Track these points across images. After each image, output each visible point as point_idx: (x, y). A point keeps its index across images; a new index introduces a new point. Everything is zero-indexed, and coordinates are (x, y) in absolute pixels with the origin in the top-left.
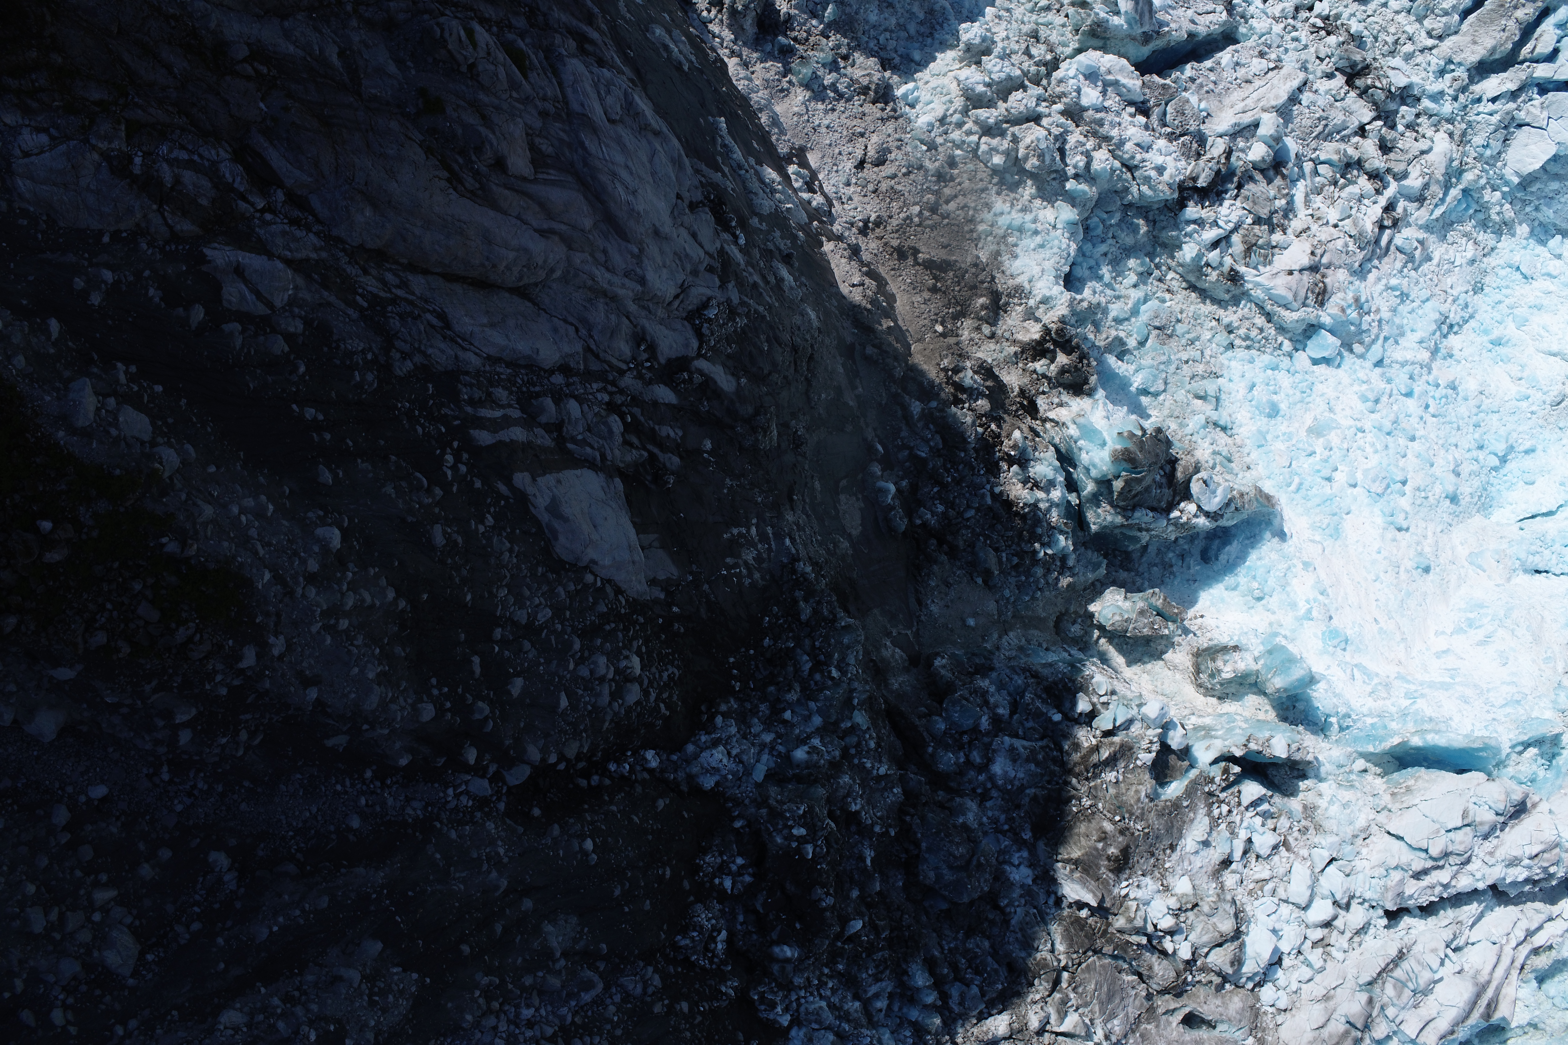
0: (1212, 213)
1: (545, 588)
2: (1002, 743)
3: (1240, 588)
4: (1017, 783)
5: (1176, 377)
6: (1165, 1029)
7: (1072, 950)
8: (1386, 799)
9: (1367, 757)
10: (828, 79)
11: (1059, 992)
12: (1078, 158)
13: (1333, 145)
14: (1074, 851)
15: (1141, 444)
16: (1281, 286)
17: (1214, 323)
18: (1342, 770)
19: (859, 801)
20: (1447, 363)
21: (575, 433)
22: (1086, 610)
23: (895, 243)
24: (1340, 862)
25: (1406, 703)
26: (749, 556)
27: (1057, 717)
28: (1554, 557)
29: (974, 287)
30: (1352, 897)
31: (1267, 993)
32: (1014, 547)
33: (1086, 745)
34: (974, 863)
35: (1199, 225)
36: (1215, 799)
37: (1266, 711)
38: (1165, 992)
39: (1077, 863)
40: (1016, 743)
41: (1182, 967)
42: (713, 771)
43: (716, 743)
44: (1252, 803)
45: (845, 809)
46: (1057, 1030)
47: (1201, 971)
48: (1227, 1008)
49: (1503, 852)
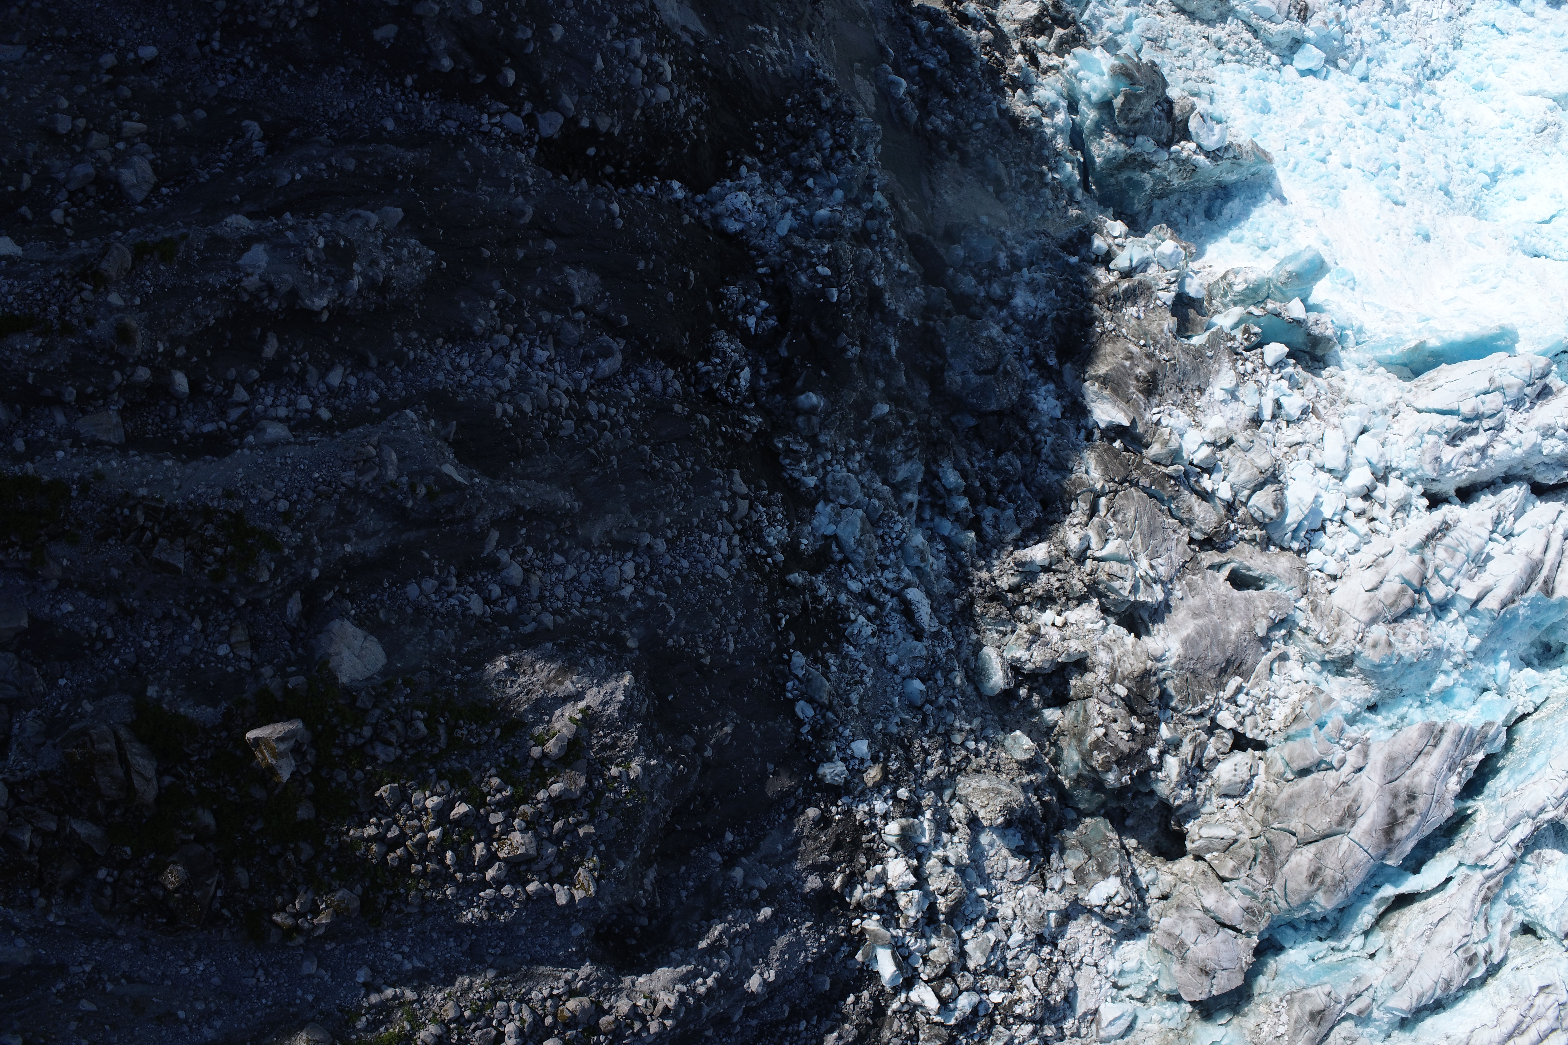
2: (1022, 275)
3: (1246, 240)
4: (1039, 313)
6: (1212, 582)
7: (1108, 477)
8: (1412, 387)
9: (1387, 363)
11: (1098, 517)
14: (1102, 369)
15: (1138, 66)
17: (1204, 40)
18: (1363, 369)
19: (882, 277)
24: (1374, 432)
25: (1419, 325)
27: (1074, 260)
30: (1389, 469)
31: (1314, 557)
33: (1105, 281)
34: (1001, 368)
36: (1238, 357)
38: (1208, 543)
39: (1105, 381)
40: (1036, 275)
41: (1223, 512)
42: (736, 214)
43: (743, 188)
44: (1276, 365)
45: (868, 282)
46: (1098, 554)
47: (1242, 522)
48: (1274, 566)
49: (1536, 423)
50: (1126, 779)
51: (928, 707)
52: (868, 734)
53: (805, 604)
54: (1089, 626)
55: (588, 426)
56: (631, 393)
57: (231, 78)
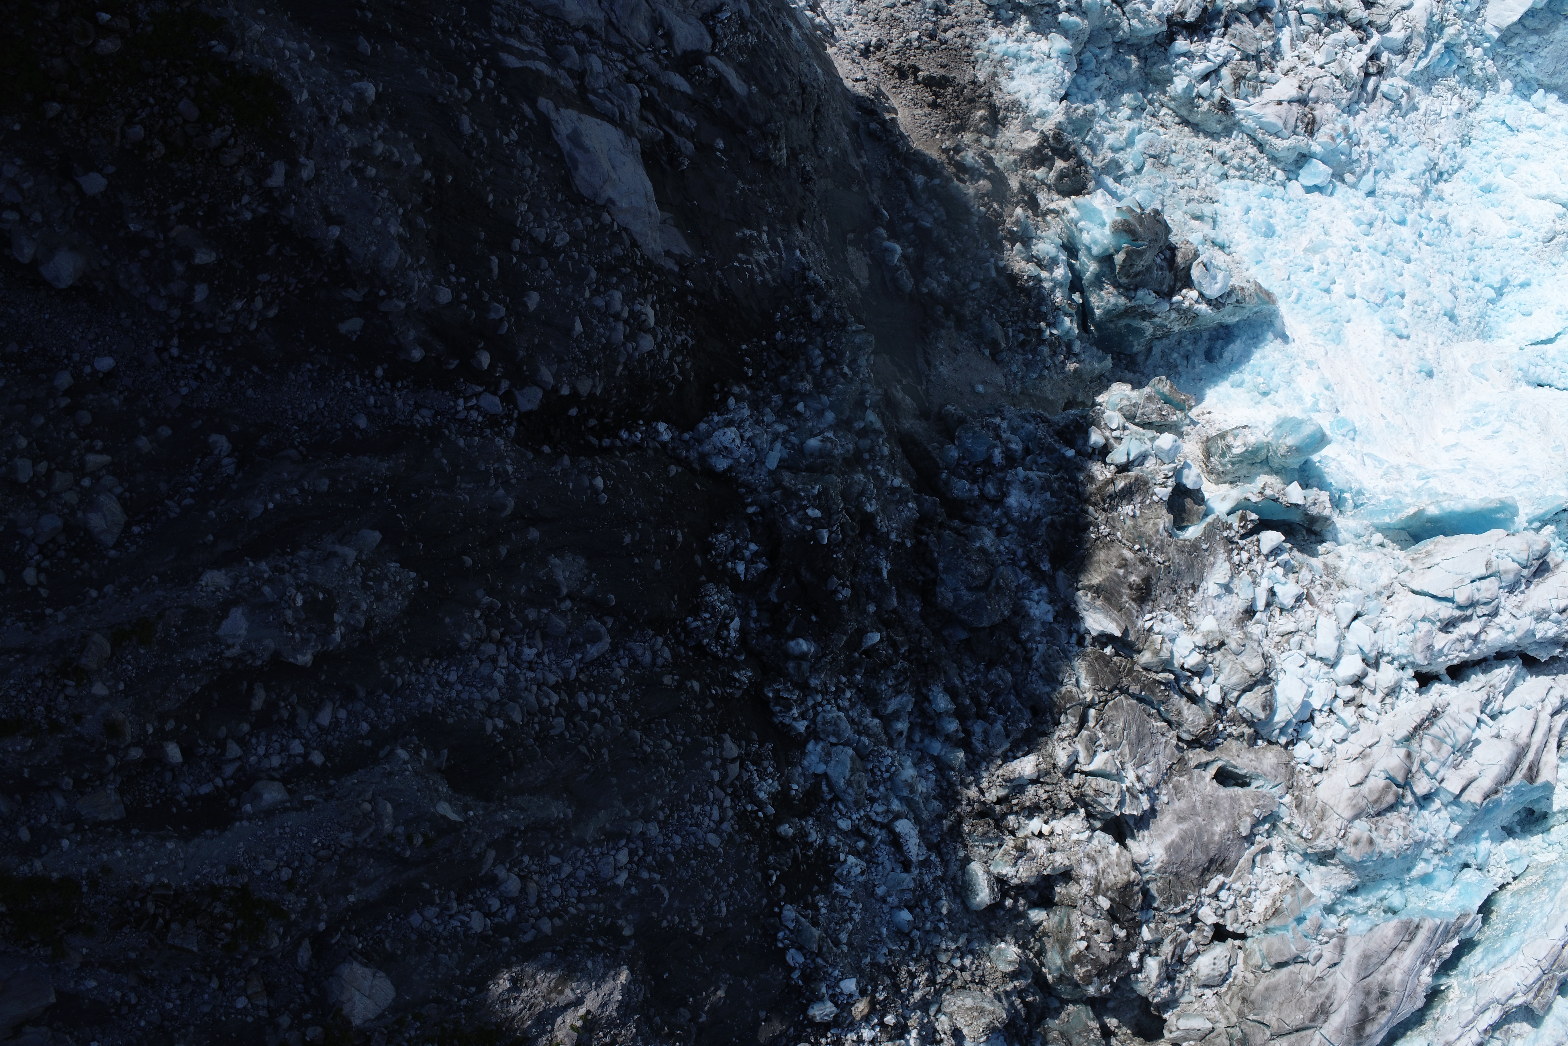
0: (1200, 48)
1: (564, 215)
2: (1017, 475)
3: (1246, 385)
4: (1033, 514)
5: (1173, 200)
6: (1198, 782)
7: (1098, 687)
8: (1408, 562)
9: (1385, 530)
11: (1086, 730)
14: (1096, 579)
15: (1140, 218)
16: (1270, 115)
17: (1207, 155)
18: (1360, 540)
19: (874, 502)
20: (1438, 203)
21: (596, 86)
22: (1093, 399)
23: (895, 63)
24: (1367, 617)
25: (1418, 484)
26: (762, 257)
27: (1070, 453)
28: (1556, 371)
29: (971, 101)
30: (1381, 655)
31: (1301, 750)
32: (1020, 324)
33: (1101, 478)
34: (993, 584)
35: (1189, 58)
36: (1234, 546)
38: (1196, 743)
39: (1098, 590)
40: (1031, 474)
41: (1212, 713)
42: (726, 451)
43: (729, 423)
44: (1271, 552)
45: (860, 508)
46: (1086, 768)
47: (1232, 720)
48: (1261, 763)
49: (1530, 606)
50: (1106, 988)
51: (916, 933)
52: (857, 971)
53: (795, 858)
54: (1075, 837)
55: (577, 719)
56: (619, 672)
57: (194, 384)
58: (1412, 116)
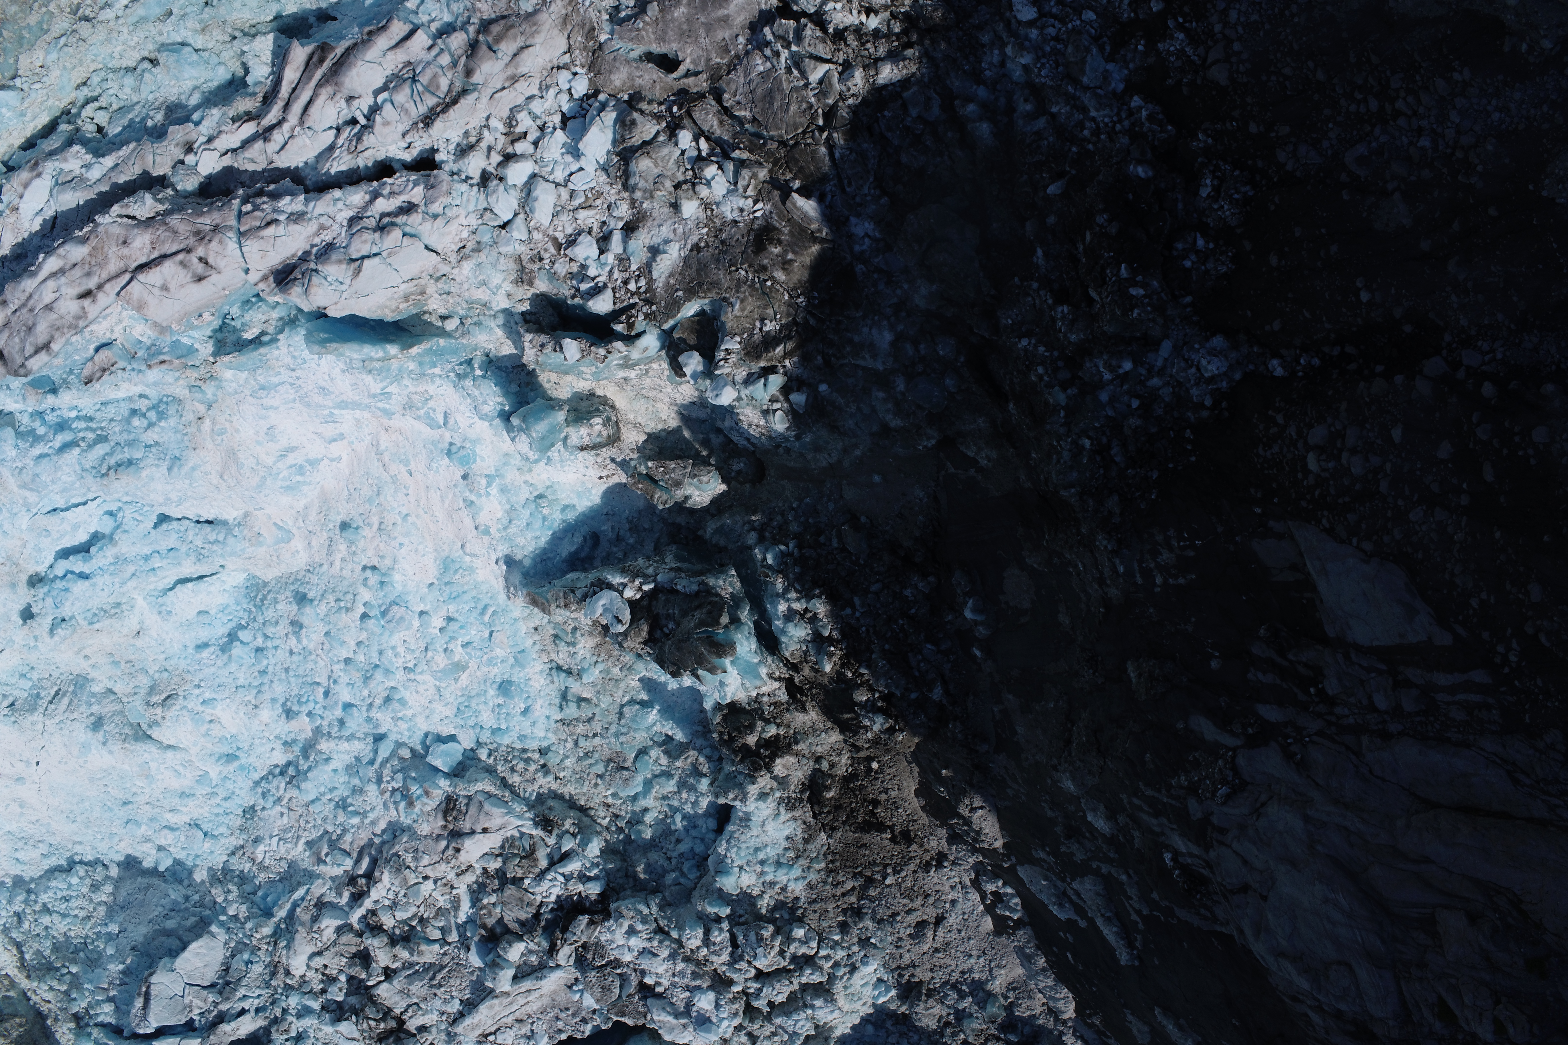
0: (571, 888)
3: (559, 508)
5: (609, 719)
6: (699, 57)
7: (813, 147)
8: (431, 289)
9: (441, 333)
10: (966, 1003)
11: (828, 105)
12: (719, 939)
13: (422, 960)
14: (811, 251)
15: (701, 662)
16: (496, 817)
17: (561, 775)
18: (475, 319)
20: (292, 736)
21: (1379, 679)
22: (728, 485)
23: (912, 847)
24: (496, 224)
25: (393, 389)
27: (823, 388)
29: (838, 807)
31: (581, 87)
32: (824, 553)
35: (585, 875)
37: (549, 381)
41: (686, 122)
42: (1215, 353)
43: (1211, 380)
44: (600, 292)
45: (1077, 307)
46: (831, 67)
48: (630, 74)
49: (309, 228)
55: (1378, 88)
56: (1332, 135)
58: (314, 835)
